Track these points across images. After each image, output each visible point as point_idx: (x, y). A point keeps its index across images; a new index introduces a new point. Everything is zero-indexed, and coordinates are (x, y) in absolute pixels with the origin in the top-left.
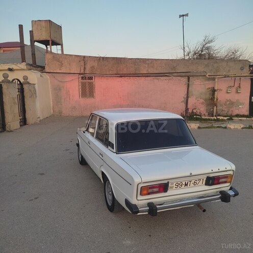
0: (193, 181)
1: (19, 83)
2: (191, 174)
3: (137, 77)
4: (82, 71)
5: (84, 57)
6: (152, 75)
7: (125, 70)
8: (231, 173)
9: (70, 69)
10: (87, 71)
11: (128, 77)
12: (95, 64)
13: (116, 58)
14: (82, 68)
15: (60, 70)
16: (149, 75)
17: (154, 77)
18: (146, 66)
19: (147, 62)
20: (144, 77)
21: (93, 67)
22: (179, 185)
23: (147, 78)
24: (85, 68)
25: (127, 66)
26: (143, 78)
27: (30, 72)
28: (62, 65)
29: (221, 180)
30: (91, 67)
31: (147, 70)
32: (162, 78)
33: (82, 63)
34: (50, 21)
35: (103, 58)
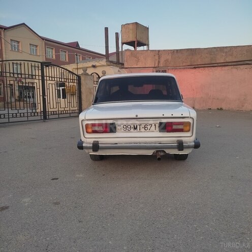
0: (143, 126)
1: (97, 76)
2: (137, 116)
3: (212, 68)
4: (156, 65)
5: (159, 51)
6: (230, 64)
7: (199, 60)
8: (190, 120)
9: (145, 64)
10: (161, 65)
11: (202, 68)
12: (169, 57)
13: (191, 50)
14: (157, 62)
15: (137, 65)
16: (226, 64)
17: (232, 67)
18: (224, 55)
19: (225, 50)
20: (221, 67)
21: (167, 61)
22: (127, 128)
23: (224, 68)
24: (159, 62)
25: (201, 56)
26: (219, 68)
27: (108, 67)
28: (138, 61)
29: (175, 127)
30: (165, 61)
31: (225, 59)
32: (242, 67)
33: (157, 57)
34: (136, 23)
35: (177, 50)
